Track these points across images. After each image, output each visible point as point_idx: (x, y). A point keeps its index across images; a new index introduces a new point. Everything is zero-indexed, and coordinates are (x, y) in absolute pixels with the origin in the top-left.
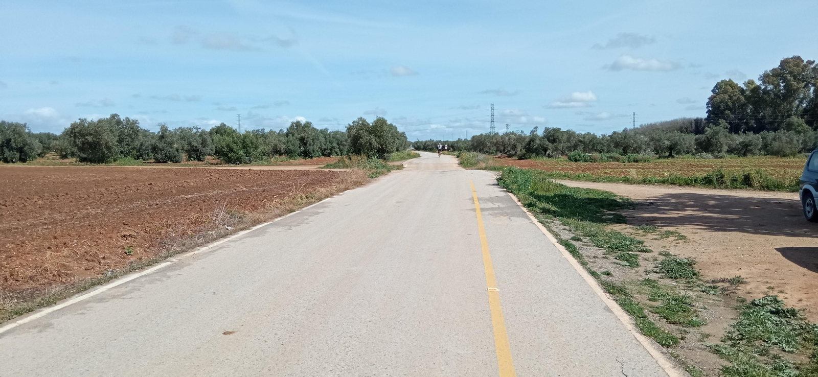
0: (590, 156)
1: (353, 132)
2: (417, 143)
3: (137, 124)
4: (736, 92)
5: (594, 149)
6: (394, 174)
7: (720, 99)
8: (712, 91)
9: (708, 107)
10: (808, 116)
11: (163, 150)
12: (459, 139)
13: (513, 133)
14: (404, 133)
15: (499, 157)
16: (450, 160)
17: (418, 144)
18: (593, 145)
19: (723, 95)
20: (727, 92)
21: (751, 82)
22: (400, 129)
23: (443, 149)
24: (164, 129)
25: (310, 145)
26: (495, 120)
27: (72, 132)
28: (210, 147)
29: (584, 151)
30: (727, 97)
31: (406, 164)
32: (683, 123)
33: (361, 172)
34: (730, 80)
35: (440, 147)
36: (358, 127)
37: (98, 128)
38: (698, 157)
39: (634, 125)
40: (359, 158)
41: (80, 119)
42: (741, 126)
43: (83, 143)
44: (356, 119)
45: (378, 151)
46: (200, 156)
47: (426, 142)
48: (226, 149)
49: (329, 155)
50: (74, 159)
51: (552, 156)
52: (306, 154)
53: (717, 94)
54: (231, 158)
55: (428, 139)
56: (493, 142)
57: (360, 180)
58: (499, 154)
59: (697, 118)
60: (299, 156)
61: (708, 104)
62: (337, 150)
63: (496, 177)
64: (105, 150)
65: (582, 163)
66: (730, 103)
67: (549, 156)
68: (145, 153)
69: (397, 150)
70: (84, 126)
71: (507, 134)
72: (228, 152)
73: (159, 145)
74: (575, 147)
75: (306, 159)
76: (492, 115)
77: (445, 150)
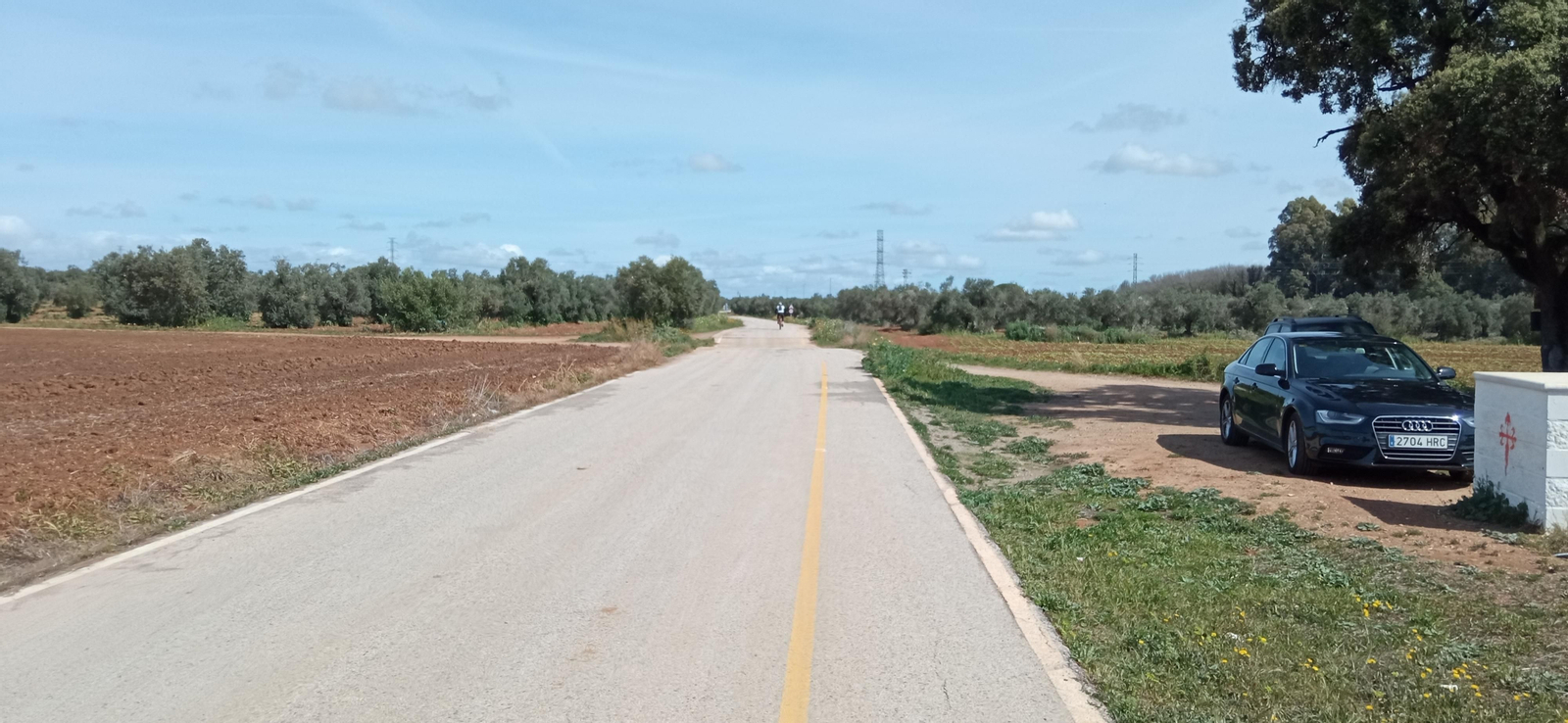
0: (1042, 331)
1: (631, 280)
2: (736, 300)
3: (241, 258)
4: (1322, 220)
5: (1051, 319)
6: (701, 353)
7: (1293, 231)
8: (1280, 217)
9: (1272, 247)
10: (1449, 266)
11: (282, 305)
12: (816, 295)
13: (912, 287)
14: (713, 282)
15: (886, 330)
16: (796, 332)
17: (740, 303)
18: (1053, 311)
19: (1298, 225)
20: (1307, 219)
21: (1349, 203)
22: (707, 275)
23: (786, 313)
24: (283, 267)
25: (544, 301)
26: (884, 261)
27: (124, 270)
28: (362, 301)
29: (1036, 321)
30: (1305, 228)
31: (719, 337)
32: (1228, 275)
33: (651, 347)
34: (1312, 198)
35: (780, 309)
36: (639, 273)
37: (174, 263)
38: (1231, 336)
39: (1135, 277)
40: (640, 325)
41: (140, 247)
42: (1331, 282)
43: (146, 290)
44: (635, 259)
45: (673, 315)
46: (343, 317)
47: (754, 299)
48: (401, 306)
49: (575, 320)
50: (113, 318)
51: (977, 330)
52: (536, 318)
53: (1288, 223)
54: (410, 321)
55: (758, 294)
56: (877, 303)
57: (651, 358)
58: (887, 325)
59: (1253, 267)
60: (525, 320)
61: (1271, 240)
62: (591, 311)
63: (863, 357)
64: (184, 302)
65: (1027, 343)
66: (1311, 241)
67: (973, 330)
68: (238, 310)
69: (704, 314)
70: (147, 259)
71: (901, 289)
72: (404, 310)
73: (273, 295)
74: (1023, 314)
75: (535, 326)
76: (880, 251)
77: (789, 314)
